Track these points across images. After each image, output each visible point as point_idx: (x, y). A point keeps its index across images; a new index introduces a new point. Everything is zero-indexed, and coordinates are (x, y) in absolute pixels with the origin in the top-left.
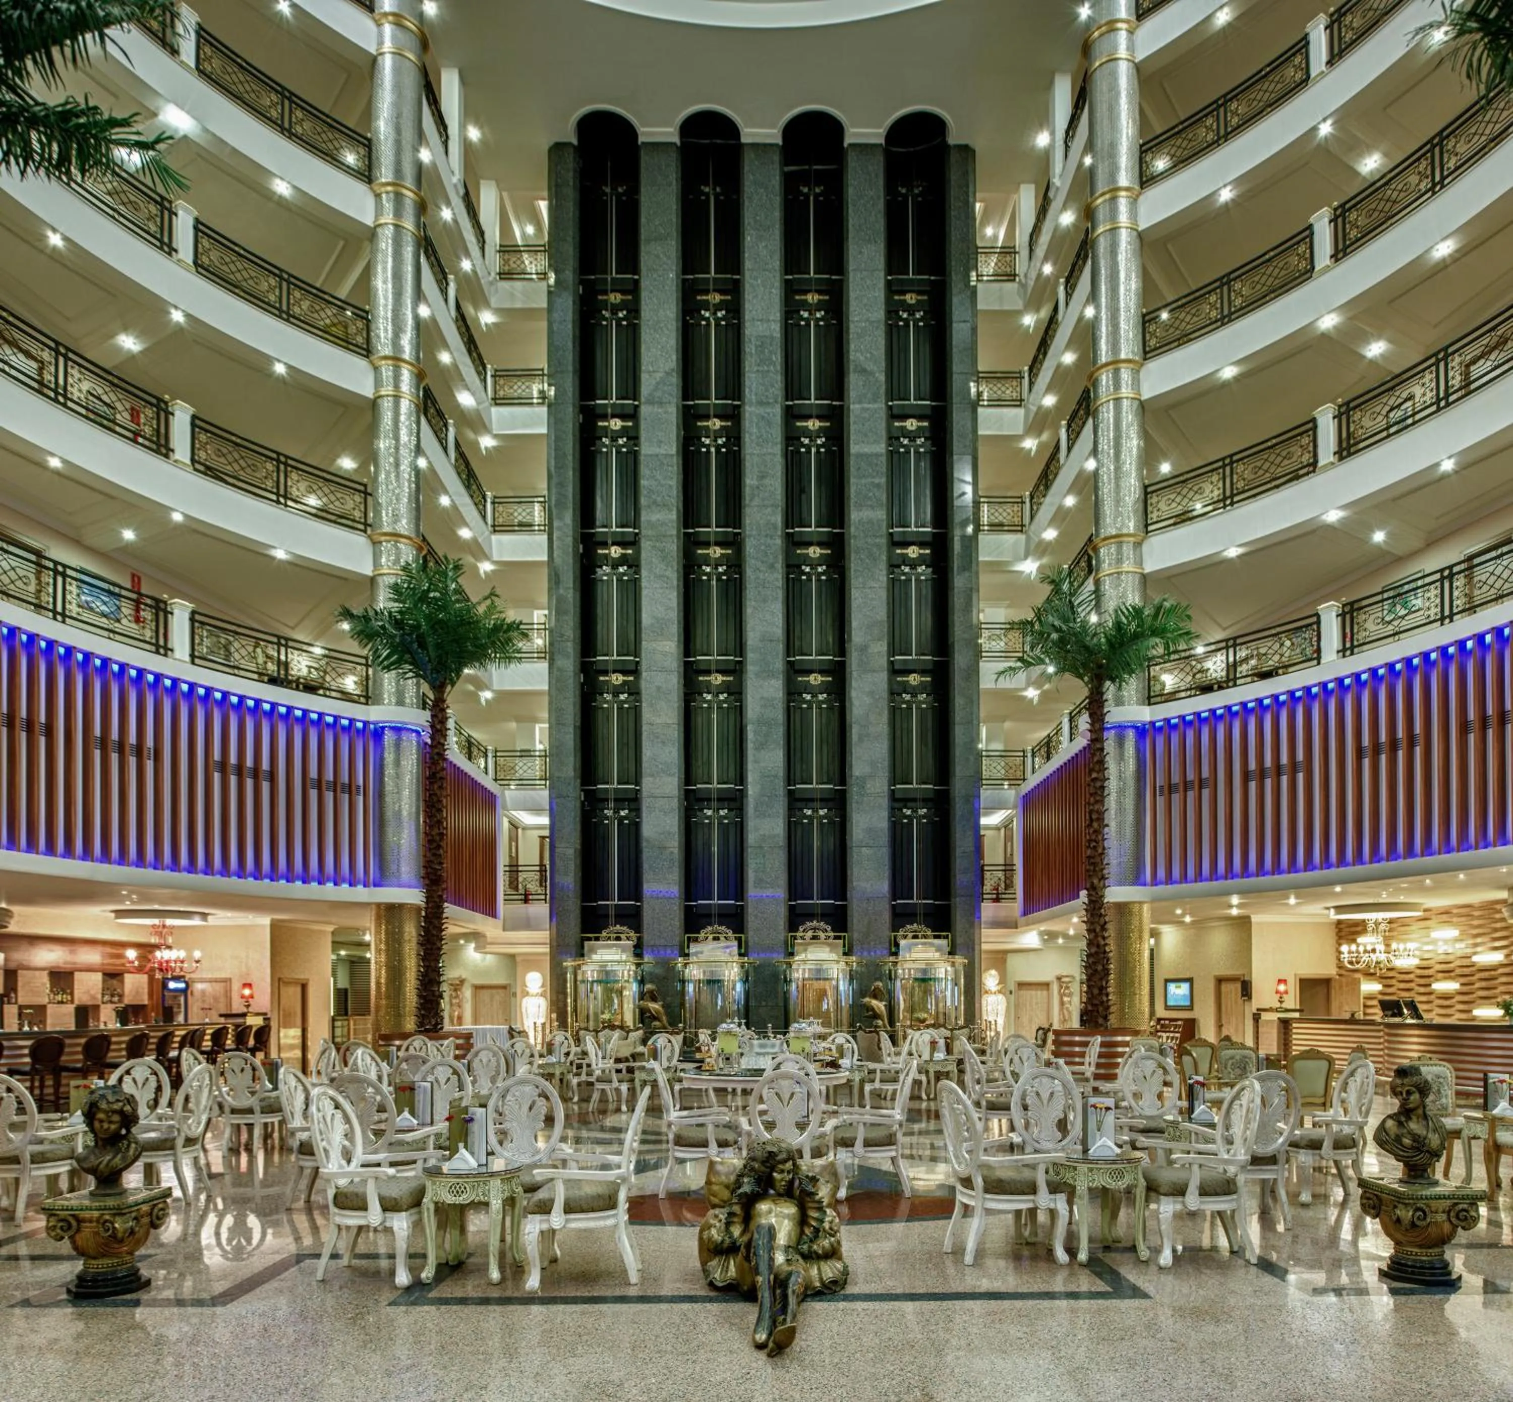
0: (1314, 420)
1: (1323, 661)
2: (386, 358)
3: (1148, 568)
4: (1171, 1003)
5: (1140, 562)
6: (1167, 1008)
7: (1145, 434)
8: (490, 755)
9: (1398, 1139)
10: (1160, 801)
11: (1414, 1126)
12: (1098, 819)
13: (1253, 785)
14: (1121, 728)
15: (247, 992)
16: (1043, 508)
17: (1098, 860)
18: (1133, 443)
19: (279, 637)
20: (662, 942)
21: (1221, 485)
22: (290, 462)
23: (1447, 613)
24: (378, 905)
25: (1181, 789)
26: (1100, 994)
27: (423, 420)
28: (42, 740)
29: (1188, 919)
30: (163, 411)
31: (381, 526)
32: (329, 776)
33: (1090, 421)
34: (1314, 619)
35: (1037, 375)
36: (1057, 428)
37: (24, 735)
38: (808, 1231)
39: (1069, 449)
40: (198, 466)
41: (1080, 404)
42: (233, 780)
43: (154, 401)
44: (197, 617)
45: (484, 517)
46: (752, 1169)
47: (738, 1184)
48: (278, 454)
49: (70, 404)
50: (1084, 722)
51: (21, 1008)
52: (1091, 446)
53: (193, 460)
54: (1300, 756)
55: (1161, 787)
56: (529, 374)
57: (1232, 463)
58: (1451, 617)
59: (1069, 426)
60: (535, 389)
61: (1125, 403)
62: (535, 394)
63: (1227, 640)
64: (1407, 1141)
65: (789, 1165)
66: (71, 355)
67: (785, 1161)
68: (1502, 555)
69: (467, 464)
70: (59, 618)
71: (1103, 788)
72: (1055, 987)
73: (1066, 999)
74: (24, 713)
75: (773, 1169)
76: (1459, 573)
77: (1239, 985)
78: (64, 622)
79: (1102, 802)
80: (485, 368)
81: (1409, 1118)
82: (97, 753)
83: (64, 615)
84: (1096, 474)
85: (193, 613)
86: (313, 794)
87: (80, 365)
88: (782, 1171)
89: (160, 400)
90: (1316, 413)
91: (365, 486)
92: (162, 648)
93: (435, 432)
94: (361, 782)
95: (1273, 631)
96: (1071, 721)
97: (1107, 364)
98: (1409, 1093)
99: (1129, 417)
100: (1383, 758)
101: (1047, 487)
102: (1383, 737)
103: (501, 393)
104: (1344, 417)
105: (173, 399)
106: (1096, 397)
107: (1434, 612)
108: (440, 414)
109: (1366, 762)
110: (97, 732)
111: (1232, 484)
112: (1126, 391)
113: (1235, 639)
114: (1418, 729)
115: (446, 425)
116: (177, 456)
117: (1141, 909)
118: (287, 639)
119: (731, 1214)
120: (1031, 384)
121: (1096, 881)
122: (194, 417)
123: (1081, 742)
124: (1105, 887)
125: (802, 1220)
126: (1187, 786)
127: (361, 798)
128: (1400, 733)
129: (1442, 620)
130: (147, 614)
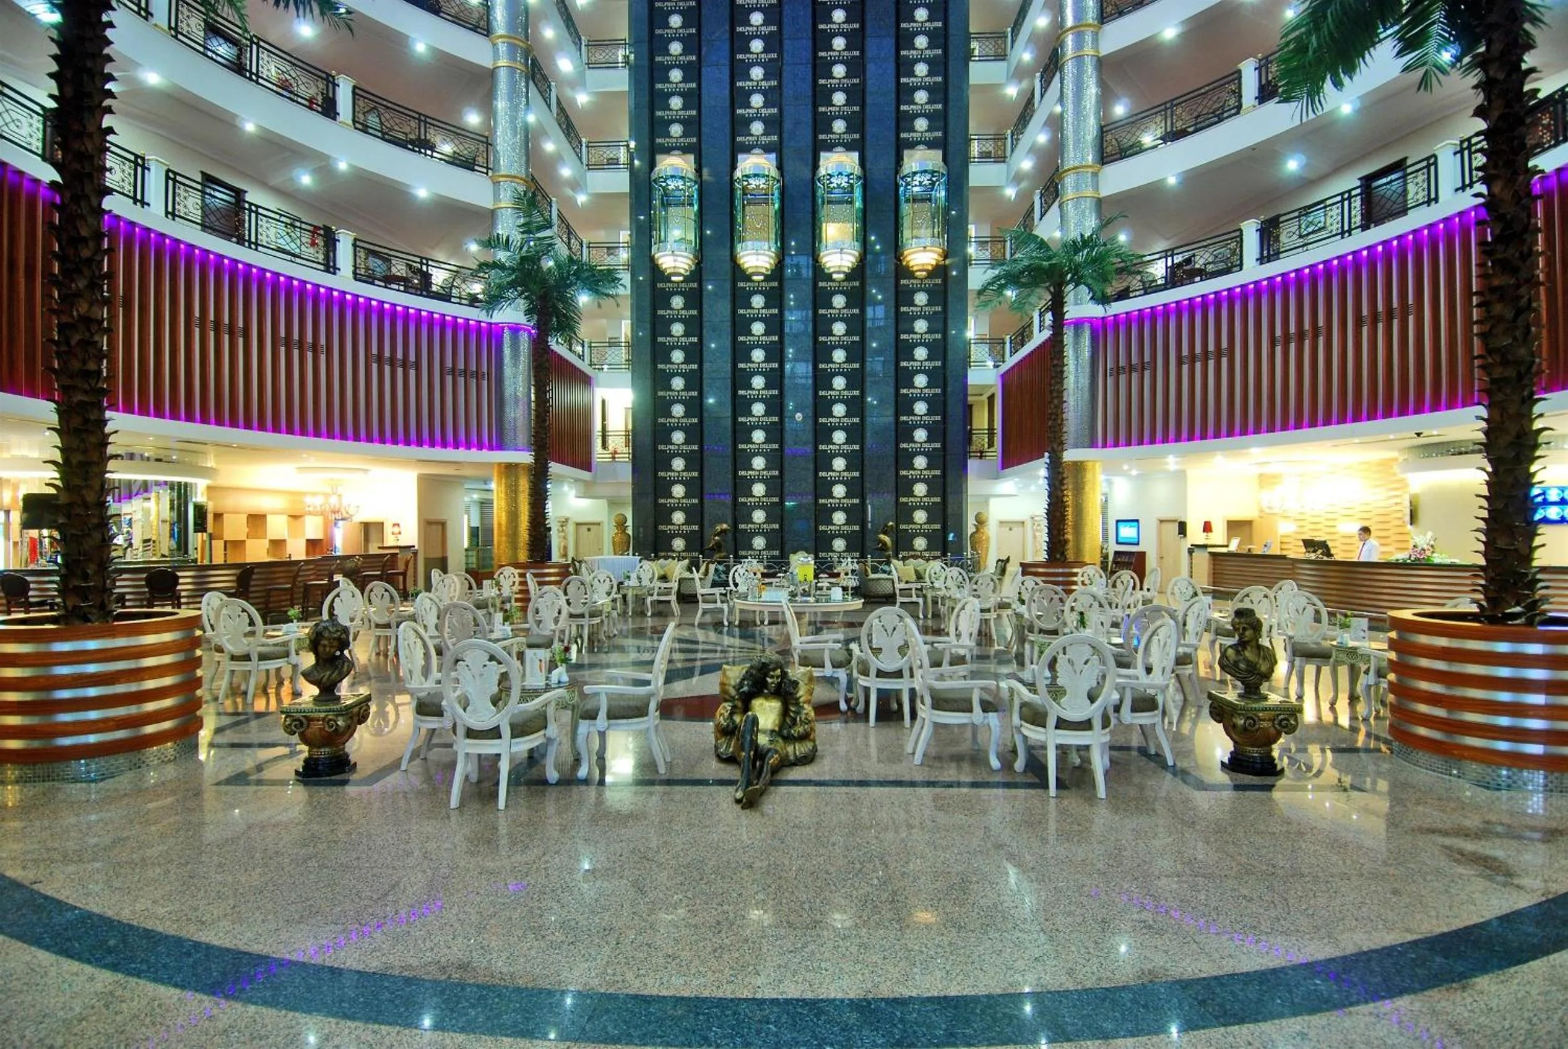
0: (1239, 72)
1: (1245, 267)
2: (501, 37)
3: (1104, 192)
4: (1120, 540)
5: (1096, 188)
6: (1118, 543)
7: (1102, 84)
8: (586, 345)
9: (1236, 663)
10: (1110, 380)
11: (1248, 654)
12: (1057, 397)
13: (1185, 368)
14: (1078, 323)
15: (396, 530)
16: (1021, 143)
17: (1057, 429)
18: (1092, 90)
19: (422, 258)
20: (718, 490)
21: (1163, 124)
22: (428, 120)
23: (1346, 228)
24: (499, 464)
25: (1127, 370)
26: (1059, 535)
27: (531, 83)
28: (241, 341)
29: (1134, 472)
30: (330, 82)
31: (499, 170)
32: (461, 366)
33: (1058, 75)
34: (1238, 233)
35: (1017, 35)
36: (1033, 77)
37: (227, 337)
38: (788, 720)
39: (1042, 96)
40: (358, 125)
41: (1050, 59)
42: (387, 369)
43: (324, 76)
44: (358, 243)
45: (580, 159)
46: (751, 675)
47: (741, 685)
48: (420, 114)
49: (261, 81)
50: (1049, 316)
51: (226, 542)
52: (1058, 95)
53: (354, 121)
54: (1224, 344)
55: (1111, 369)
56: (615, 43)
57: (1171, 107)
58: (1350, 231)
59: (1042, 77)
60: (621, 53)
61: (1087, 60)
62: (620, 59)
63: (1166, 251)
64: (1242, 666)
65: (778, 672)
66: (262, 43)
67: (774, 670)
68: (1391, 181)
69: (567, 117)
70: (253, 246)
71: (1062, 372)
72: (1029, 524)
73: (1037, 534)
74: (226, 321)
75: (766, 675)
76: (1356, 196)
77: (1177, 525)
78: (256, 249)
79: (1061, 382)
80: (580, 40)
81: (1245, 648)
82: (283, 350)
83: (257, 244)
84: (1062, 116)
85: (356, 240)
86: (449, 379)
87: (268, 51)
88: (772, 677)
89: (328, 75)
90: (1241, 66)
91: (487, 138)
92: (330, 267)
93: (541, 93)
94: (485, 370)
95: (1205, 243)
96: (1040, 316)
97: (1071, 28)
98: (1244, 629)
99: (1090, 69)
100: (1292, 346)
101: (1025, 126)
102: (1292, 329)
103: (593, 59)
104: (1263, 69)
105: (338, 74)
106: (1063, 55)
107: (1335, 228)
108: (545, 78)
109: (1279, 350)
110: (283, 334)
111: (1172, 124)
112: (1088, 50)
113: (1172, 250)
114: (1321, 323)
115: (549, 87)
116: (340, 118)
117: (1094, 466)
118: (427, 260)
119: (734, 707)
120: (1013, 42)
121: (1055, 446)
122: (355, 87)
123: (1047, 334)
124: (1063, 450)
125: (785, 712)
126: (1131, 368)
127: (486, 382)
128: (1307, 326)
129: (1342, 233)
130: (320, 241)
